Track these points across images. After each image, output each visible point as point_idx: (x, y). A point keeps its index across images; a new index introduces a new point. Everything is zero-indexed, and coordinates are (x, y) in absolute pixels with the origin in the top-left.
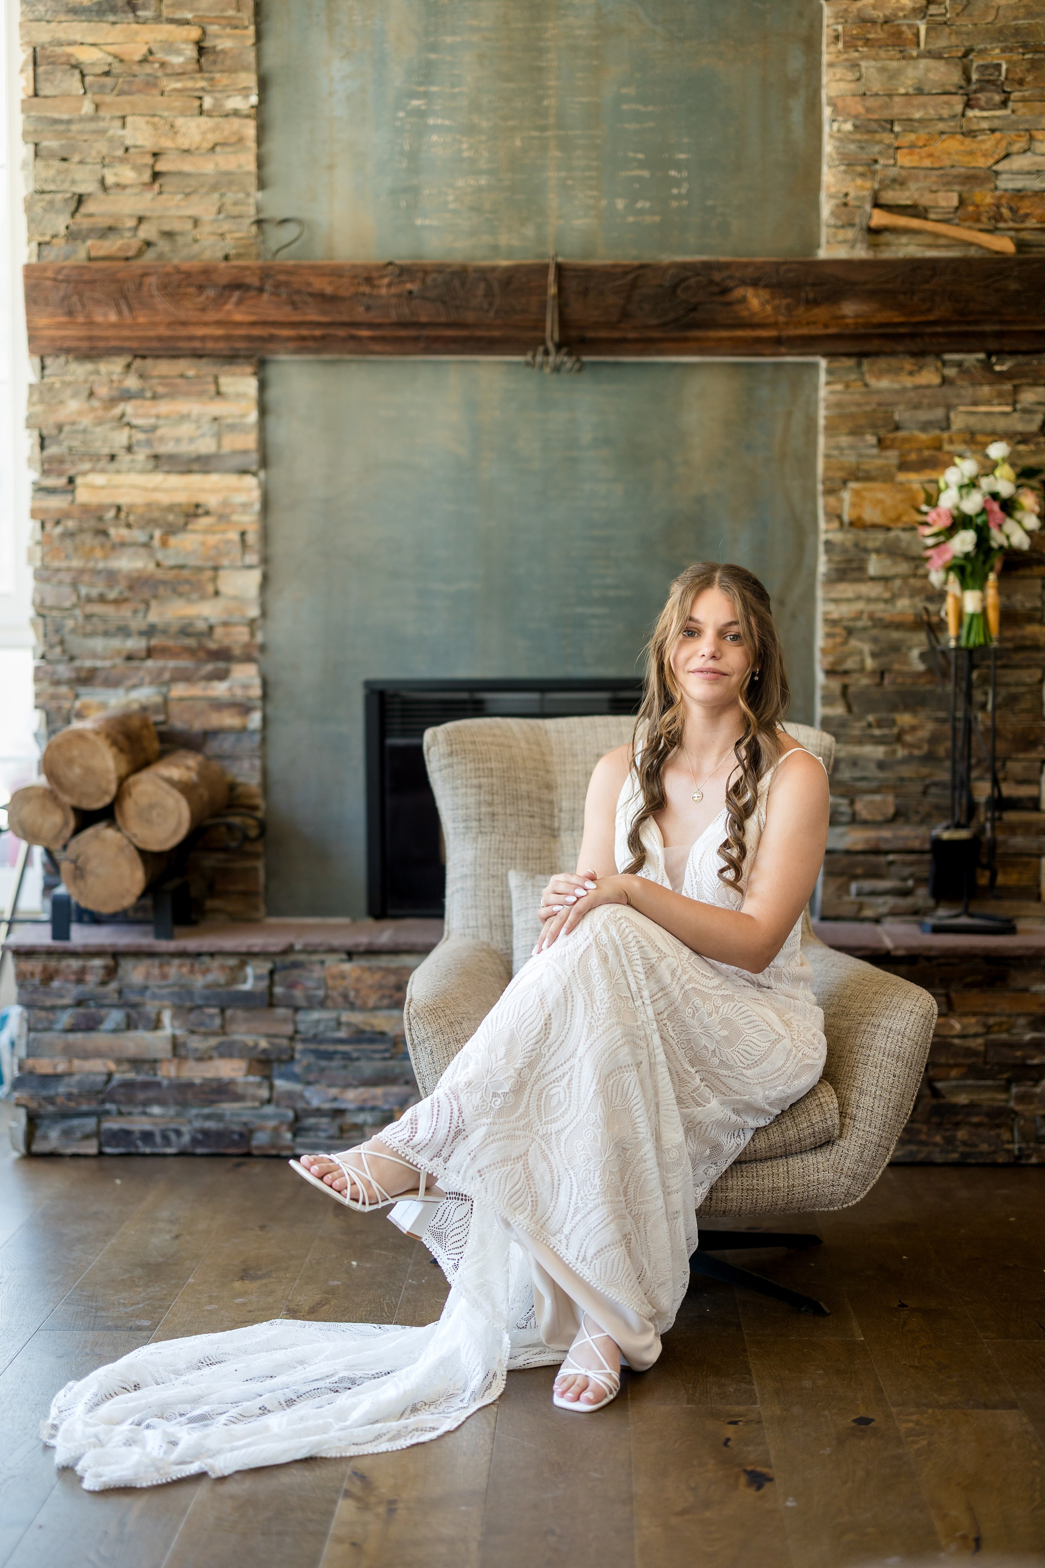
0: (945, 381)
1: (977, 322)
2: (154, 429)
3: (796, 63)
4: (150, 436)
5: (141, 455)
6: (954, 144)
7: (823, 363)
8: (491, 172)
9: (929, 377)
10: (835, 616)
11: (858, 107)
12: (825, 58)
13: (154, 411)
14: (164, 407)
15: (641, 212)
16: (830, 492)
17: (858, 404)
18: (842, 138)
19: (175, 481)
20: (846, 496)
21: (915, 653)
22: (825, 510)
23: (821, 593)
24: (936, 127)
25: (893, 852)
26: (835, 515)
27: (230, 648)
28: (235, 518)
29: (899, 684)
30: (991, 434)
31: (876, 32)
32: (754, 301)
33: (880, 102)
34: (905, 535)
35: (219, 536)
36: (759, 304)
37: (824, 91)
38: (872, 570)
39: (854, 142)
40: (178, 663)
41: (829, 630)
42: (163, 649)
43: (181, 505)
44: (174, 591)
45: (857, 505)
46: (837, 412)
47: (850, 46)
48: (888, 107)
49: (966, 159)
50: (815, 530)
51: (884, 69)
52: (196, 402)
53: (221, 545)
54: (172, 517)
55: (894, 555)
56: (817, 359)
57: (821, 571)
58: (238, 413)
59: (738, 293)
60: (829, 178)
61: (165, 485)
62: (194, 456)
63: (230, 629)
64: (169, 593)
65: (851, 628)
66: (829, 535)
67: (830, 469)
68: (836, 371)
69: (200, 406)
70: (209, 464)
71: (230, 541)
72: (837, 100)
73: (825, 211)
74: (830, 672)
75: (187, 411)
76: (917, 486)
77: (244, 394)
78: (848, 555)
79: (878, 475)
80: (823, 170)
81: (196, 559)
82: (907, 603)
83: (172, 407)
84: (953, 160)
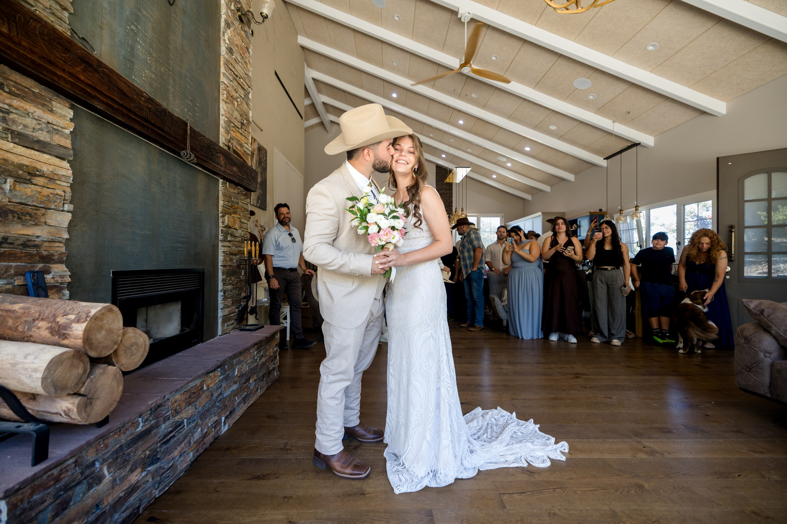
0: (238, 193)
1: (249, 181)
2: (8, 112)
3: (216, 95)
4: (6, 115)
6: (239, 135)
7: (221, 181)
8: (154, 74)
9: (236, 191)
10: (225, 251)
11: (228, 115)
12: (221, 97)
13: (8, 101)
14: (16, 102)
15: (189, 115)
16: (223, 216)
17: (227, 194)
18: (225, 122)
19: (20, 150)
20: (226, 218)
21: (235, 261)
22: (221, 221)
23: (220, 244)
24: (237, 129)
25: (232, 313)
26: (223, 223)
27: (53, 255)
28: (58, 182)
29: (232, 269)
30: (244, 208)
31: (230, 98)
32: (221, 159)
33: (231, 116)
34: (234, 230)
35: (50, 190)
36: (222, 160)
37: (221, 106)
38: (229, 239)
39: (226, 124)
40: (18, 264)
41: (223, 254)
42: (10, 254)
43: (27, 166)
44: (19, 218)
45: (228, 221)
46: (224, 195)
47: (227, 98)
48: (232, 119)
49: (240, 140)
50: (219, 226)
51: (232, 108)
52: (39, 108)
53: (51, 196)
54: (21, 172)
55: (232, 235)
56: (219, 179)
57: (221, 238)
58: (62, 125)
59: (220, 154)
60: (222, 130)
61: (15, 151)
62: (36, 139)
63: (52, 244)
64: (15, 219)
65: (227, 254)
66: (222, 228)
67: (223, 210)
68: (223, 183)
69: (41, 111)
70: (45, 148)
71: (57, 194)
72: (224, 110)
73: (222, 139)
74: (224, 266)
75: (32, 111)
76: (236, 218)
77: (65, 116)
78: (226, 234)
79: (230, 214)
80: (221, 127)
81: (33, 201)
82: (234, 248)
83: (22, 105)
84: (239, 139)
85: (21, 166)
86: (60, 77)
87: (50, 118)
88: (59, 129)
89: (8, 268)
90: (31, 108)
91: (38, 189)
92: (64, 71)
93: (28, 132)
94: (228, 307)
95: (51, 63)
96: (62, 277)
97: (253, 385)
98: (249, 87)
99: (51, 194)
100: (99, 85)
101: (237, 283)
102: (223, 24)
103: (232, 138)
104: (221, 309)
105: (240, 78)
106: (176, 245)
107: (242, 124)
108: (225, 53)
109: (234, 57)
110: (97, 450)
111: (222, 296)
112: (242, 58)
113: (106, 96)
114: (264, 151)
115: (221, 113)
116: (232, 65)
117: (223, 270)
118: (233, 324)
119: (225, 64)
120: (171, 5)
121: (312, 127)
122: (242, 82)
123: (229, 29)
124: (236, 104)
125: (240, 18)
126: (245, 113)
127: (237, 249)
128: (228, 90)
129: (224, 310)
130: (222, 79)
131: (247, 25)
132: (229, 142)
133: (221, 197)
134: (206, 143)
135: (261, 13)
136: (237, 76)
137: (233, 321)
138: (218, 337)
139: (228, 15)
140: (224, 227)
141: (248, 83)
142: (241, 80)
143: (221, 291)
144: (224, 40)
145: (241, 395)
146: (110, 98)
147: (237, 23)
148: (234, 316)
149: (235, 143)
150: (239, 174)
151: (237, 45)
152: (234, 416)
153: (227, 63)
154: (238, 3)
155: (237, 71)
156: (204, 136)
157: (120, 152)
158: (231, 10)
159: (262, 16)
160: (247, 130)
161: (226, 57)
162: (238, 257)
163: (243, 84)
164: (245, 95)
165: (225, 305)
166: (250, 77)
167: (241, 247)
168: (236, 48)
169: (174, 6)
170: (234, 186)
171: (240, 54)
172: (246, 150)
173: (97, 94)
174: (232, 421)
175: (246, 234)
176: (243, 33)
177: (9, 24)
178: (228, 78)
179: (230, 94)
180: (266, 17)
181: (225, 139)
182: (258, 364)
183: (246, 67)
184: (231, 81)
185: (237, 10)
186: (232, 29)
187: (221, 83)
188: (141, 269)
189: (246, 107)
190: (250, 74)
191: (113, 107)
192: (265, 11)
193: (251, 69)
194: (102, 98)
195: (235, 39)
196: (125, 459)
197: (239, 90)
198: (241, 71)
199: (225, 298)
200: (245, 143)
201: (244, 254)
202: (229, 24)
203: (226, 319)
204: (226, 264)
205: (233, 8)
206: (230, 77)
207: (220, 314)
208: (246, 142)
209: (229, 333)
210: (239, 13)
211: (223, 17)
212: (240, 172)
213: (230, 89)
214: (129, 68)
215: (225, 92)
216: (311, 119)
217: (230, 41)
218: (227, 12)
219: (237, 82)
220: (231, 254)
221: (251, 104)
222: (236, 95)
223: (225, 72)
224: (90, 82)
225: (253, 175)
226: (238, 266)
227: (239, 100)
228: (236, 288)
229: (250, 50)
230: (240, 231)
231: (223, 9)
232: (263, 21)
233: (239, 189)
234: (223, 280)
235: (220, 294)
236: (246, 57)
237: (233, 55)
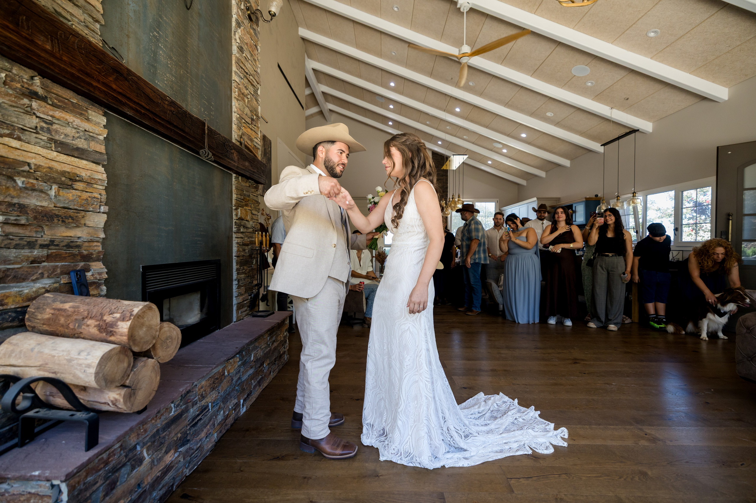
0: (249, 186)
1: (259, 175)
2: (51, 123)
3: (229, 93)
4: (50, 126)
5: (45, 137)
6: (249, 130)
7: (234, 175)
8: (175, 77)
9: (247, 185)
10: (239, 242)
11: (240, 112)
12: (233, 95)
13: (51, 113)
14: (58, 114)
16: (236, 209)
17: (240, 188)
18: (237, 119)
19: (63, 158)
20: (239, 210)
21: (247, 251)
22: (235, 214)
23: (234, 236)
24: (248, 125)
25: (245, 301)
26: (236, 215)
27: (92, 254)
28: (95, 186)
29: (245, 259)
30: (254, 200)
31: (241, 95)
32: (235, 154)
33: (242, 113)
34: (246, 222)
35: (89, 194)
36: (235, 156)
37: (233, 104)
38: (242, 230)
39: (238, 120)
40: (63, 264)
41: (236, 245)
42: (56, 255)
43: (69, 173)
44: (63, 221)
45: (241, 213)
46: (237, 189)
47: (239, 96)
48: (243, 115)
49: (251, 135)
50: (233, 219)
51: (243, 105)
52: (77, 118)
53: (89, 199)
54: (63, 179)
55: (244, 227)
56: (233, 173)
57: (234, 230)
58: (97, 132)
59: (233, 151)
60: (234, 127)
61: (58, 159)
62: (75, 147)
63: (91, 244)
64: (60, 222)
65: (240, 245)
66: (235, 220)
67: (236, 203)
68: (236, 178)
69: (79, 121)
70: (83, 154)
71: (94, 197)
72: (236, 108)
73: (234, 135)
74: (237, 256)
75: (71, 121)
76: (248, 210)
77: (99, 123)
78: (239, 226)
79: (242, 207)
80: (233, 124)
81: (74, 205)
82: (246, 238)
83: (63, 115)
84: (249, 134)
85: (63, 173)
86: (95, 88)
87: (86, 126)
88: (95, 135)
89: (55, 268)
90: (70, 117)
91: (78, 193)
92: (98, 81)
93: (69, 141)
94: (242, 295)
95: (88, 75)
96: (100, 274)
97: (267, 368)
98: (258, 84)
99: (89, 197)
100: (129, 92)
101: (249, 272)
102: (234, 24)
103: (243, 134)
104: (236, 297)
105: (250, 75)
106: (196, 238)
107: (252, 120)
108: (236, 52)
109: (244, 55)
110: (138, 435)
111: (236, 285)
112: (252, 55)
113: (135, 102)
114: (269, 142)
115: (233, 110)
116: (242, 63)
117: (237, 260)
118: (246, 311)
119: (236, 62)
120: (188, 9)
121: (312, 116)
122: (251, 79)
123: (240, 28)
124: (246, 100)
125: (249, 16)
126: (254, 109)
127: (249, 240)
128: (240, 88)
129: (238, 298)
130: (234, 77)
131: (256, 23)
132: (241, 137)
133: (234, 191)
134: (222, 140)
135: (269, 12)
136: (247, 73)
137: (246, 308)
138: (233, 323)
139: (238, 15)
140: (237, 220)
141: (257, 80)
142: (251, 77)
143: (235, 280)
144: (236, 39)
145: (257, 379)
146: (138, 104)
147: (246, 22)
148: (247, 303)
149: (246, 139)
150: (251, 168)
151: (247, 44)
152: (251, 398)
153: (238, 61)
154: (247, 2)
155: (247, 68)
156: (219, 134)
157: (146, 153)
158: (241, 10)
159: (271, 14)
160: (256, 125)
161: (238, 55)
162: (250, 247)
163: (253, 81)
164: (254, 92)
165: (239, 293)
166: (258, 74)
167: (252, 237)
168: (246, 47)
169: (190, 10)
170: (245, 180)
171: (250, 51)
172: (256, 145)
173: (127, 102)
174: (249, 403)
175: (256, 225)
176: (252, 31)
177: (52, 41)
178: (239, 76)
179: (241, 91)
180: (274, 15)
181: (238, 135)
182: (271, 349)
183: (255, 64)
184: (242, 78)
185: (247, 9)
186: (242, 28)
187: (233, 81)
188: (166, 263)
189: (256, 103)
190: (259, 71)
191: (141, 112)
192: (273, 9)
193: (260, 66)
194: (131, 104)
195: (245, 38)
196: (161, 442)
197: (249, 87)
198: (251, 68)
199: (239, 287)
200: (255, 138)
201: (255, 244)
202: (240, 23)
203: (240, 306)
204: (239, 254)
205: (242, 7)
206: (241, 75)
207: (235, 301)
208: (256, 136)
209: (243, 319)
210: (249, 12)
211: (234, 17)
212: (252, 166)
213: (241, 86)
214: (153, 73)
215: (237, 90)
216: (311, 108)
217: (240, 40)
218: (238, 11)
219: (247, 79)
220: (244, 245)
221: (260, 100)
222: (246, 92)
223: (237, 70)
224: (121, 91)
225: (263, 169)
226: (250, 256)
227: (249, 97)
228: (248, 276)
229: (258, 47)
230: (251, 223)
231: (234, 10)
232: (271, 19)
233: (250, 182)
234: (237, 270)
235: (235, 283)
236: (255, 54)
237: (243, 54)
